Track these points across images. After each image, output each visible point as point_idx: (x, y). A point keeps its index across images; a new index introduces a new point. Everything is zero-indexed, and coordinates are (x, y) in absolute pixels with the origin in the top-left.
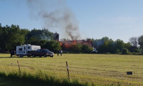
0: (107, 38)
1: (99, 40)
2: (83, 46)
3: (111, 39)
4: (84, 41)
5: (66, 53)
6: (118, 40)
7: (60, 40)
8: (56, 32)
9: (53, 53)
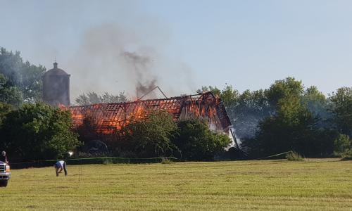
0: (293, 86)
1: (258, 94)
2: (182, 125)
3: (312, 90)
4: (184, 101)
5: (101, 162)
6: (341, 91)
7: (73, 102)
8: (56, 64)
9: (8, 167)
